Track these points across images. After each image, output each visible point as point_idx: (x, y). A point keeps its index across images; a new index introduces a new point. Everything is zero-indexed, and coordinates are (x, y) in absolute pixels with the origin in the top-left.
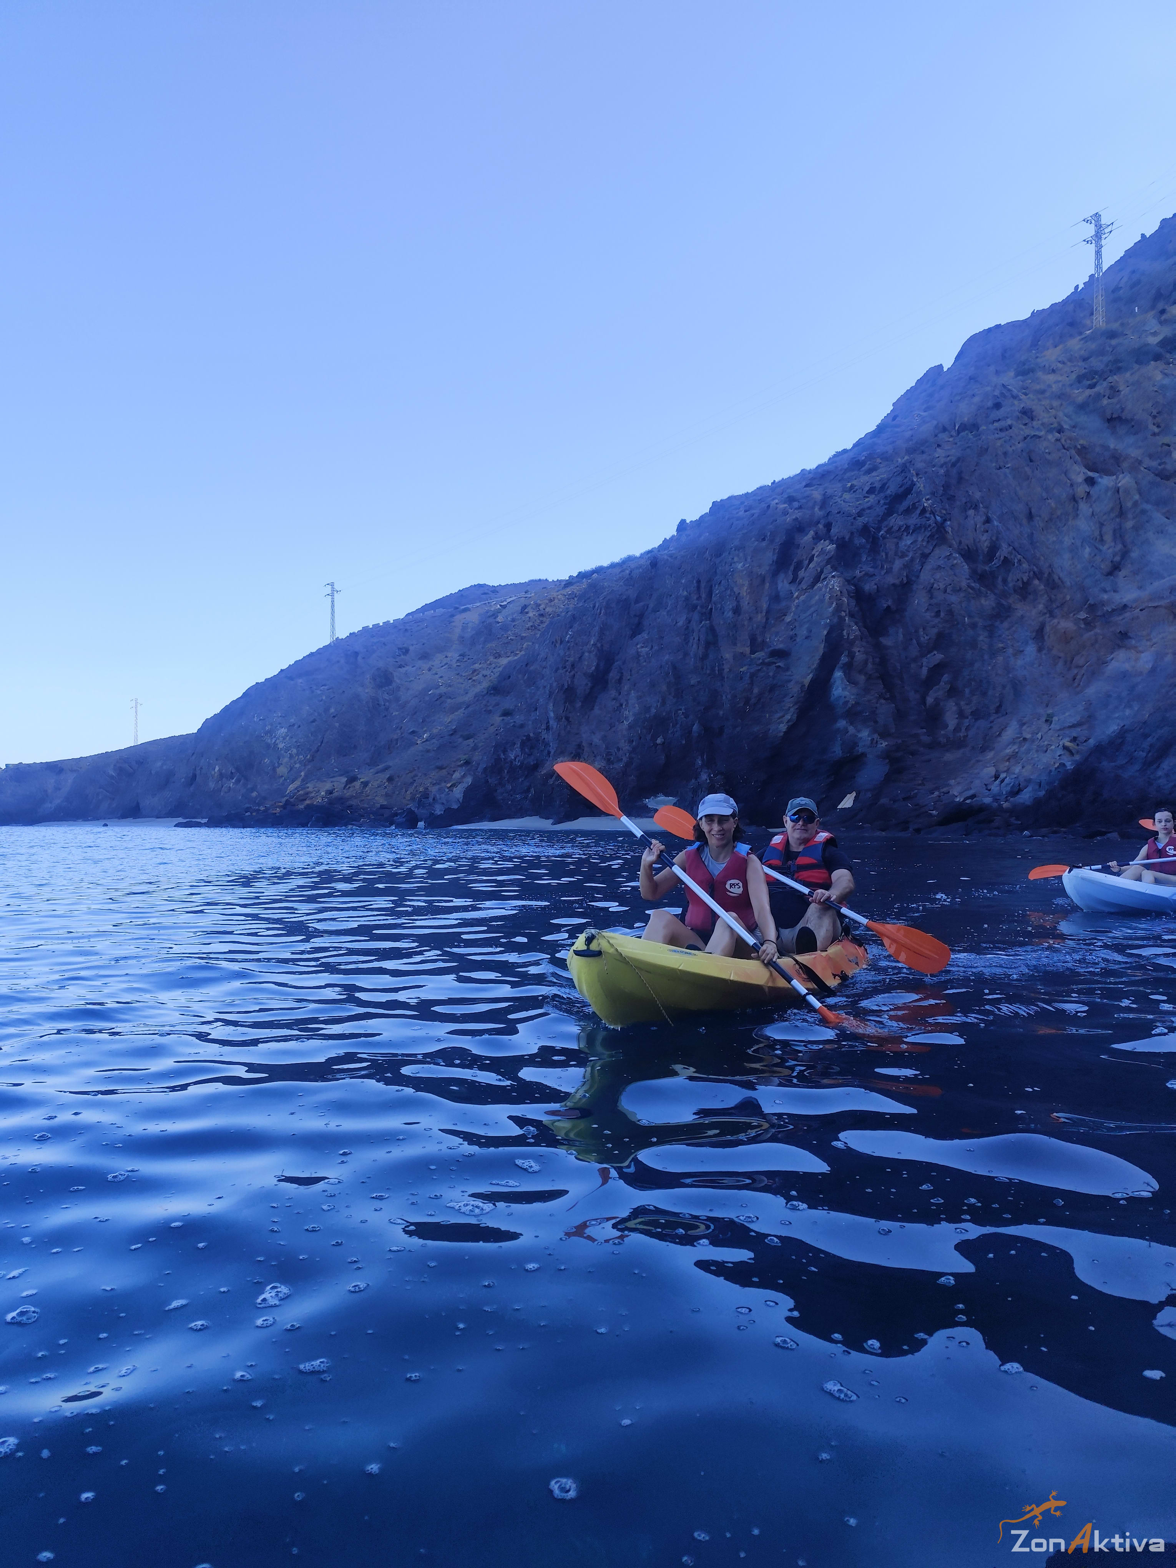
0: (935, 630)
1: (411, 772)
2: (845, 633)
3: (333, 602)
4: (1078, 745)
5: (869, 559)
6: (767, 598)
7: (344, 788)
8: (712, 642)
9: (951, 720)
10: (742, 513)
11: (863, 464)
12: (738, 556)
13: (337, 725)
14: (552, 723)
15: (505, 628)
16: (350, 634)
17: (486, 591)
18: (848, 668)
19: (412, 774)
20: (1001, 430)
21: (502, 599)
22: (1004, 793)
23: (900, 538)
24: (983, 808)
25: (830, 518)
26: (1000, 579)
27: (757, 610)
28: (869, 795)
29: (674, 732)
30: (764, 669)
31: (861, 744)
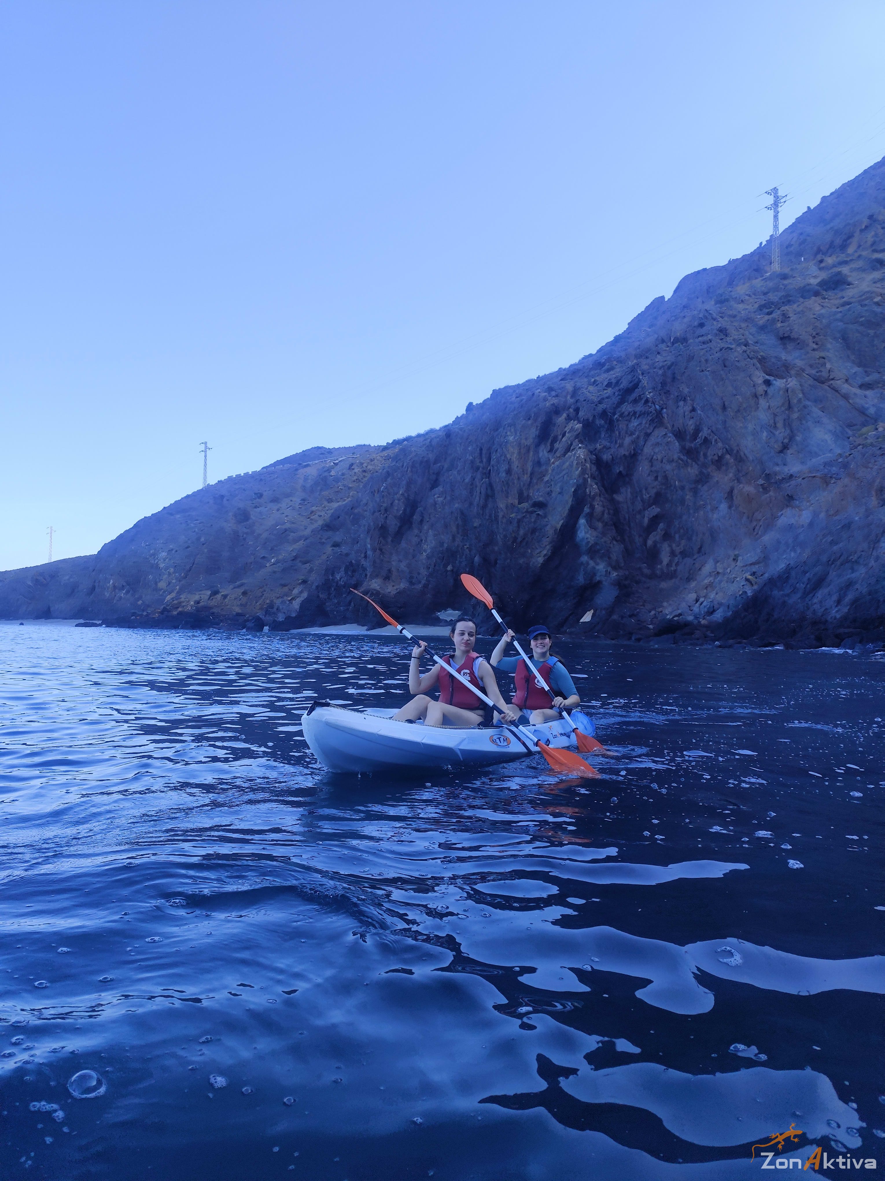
0: (655, 491)
1: (261, 588)
2: (588, 490)
3: (205, 456)
4: (756, 578)
5: (607, 436)
6: (531, 463)
7: (209, 599)
8: (490, 495)
9: (665, 558)
10: (514, 399)
11: (603, 365)
12: (510, 431)
13: (206, 550)
14: (369, 553)
15: (337, 480)
16: (219, 481)
17: (323, 452)
18: (590, 517)
19: (261, 590)
20: (704, 343)
21: (336, 458)
23: (630, 421)
24: (687, 624)
25: (579, 404)
26: (702, 453)
27: (524, 472)
28: (604, 612)
29: (460, 562)
30: (528, 516)
31: (598, 574)
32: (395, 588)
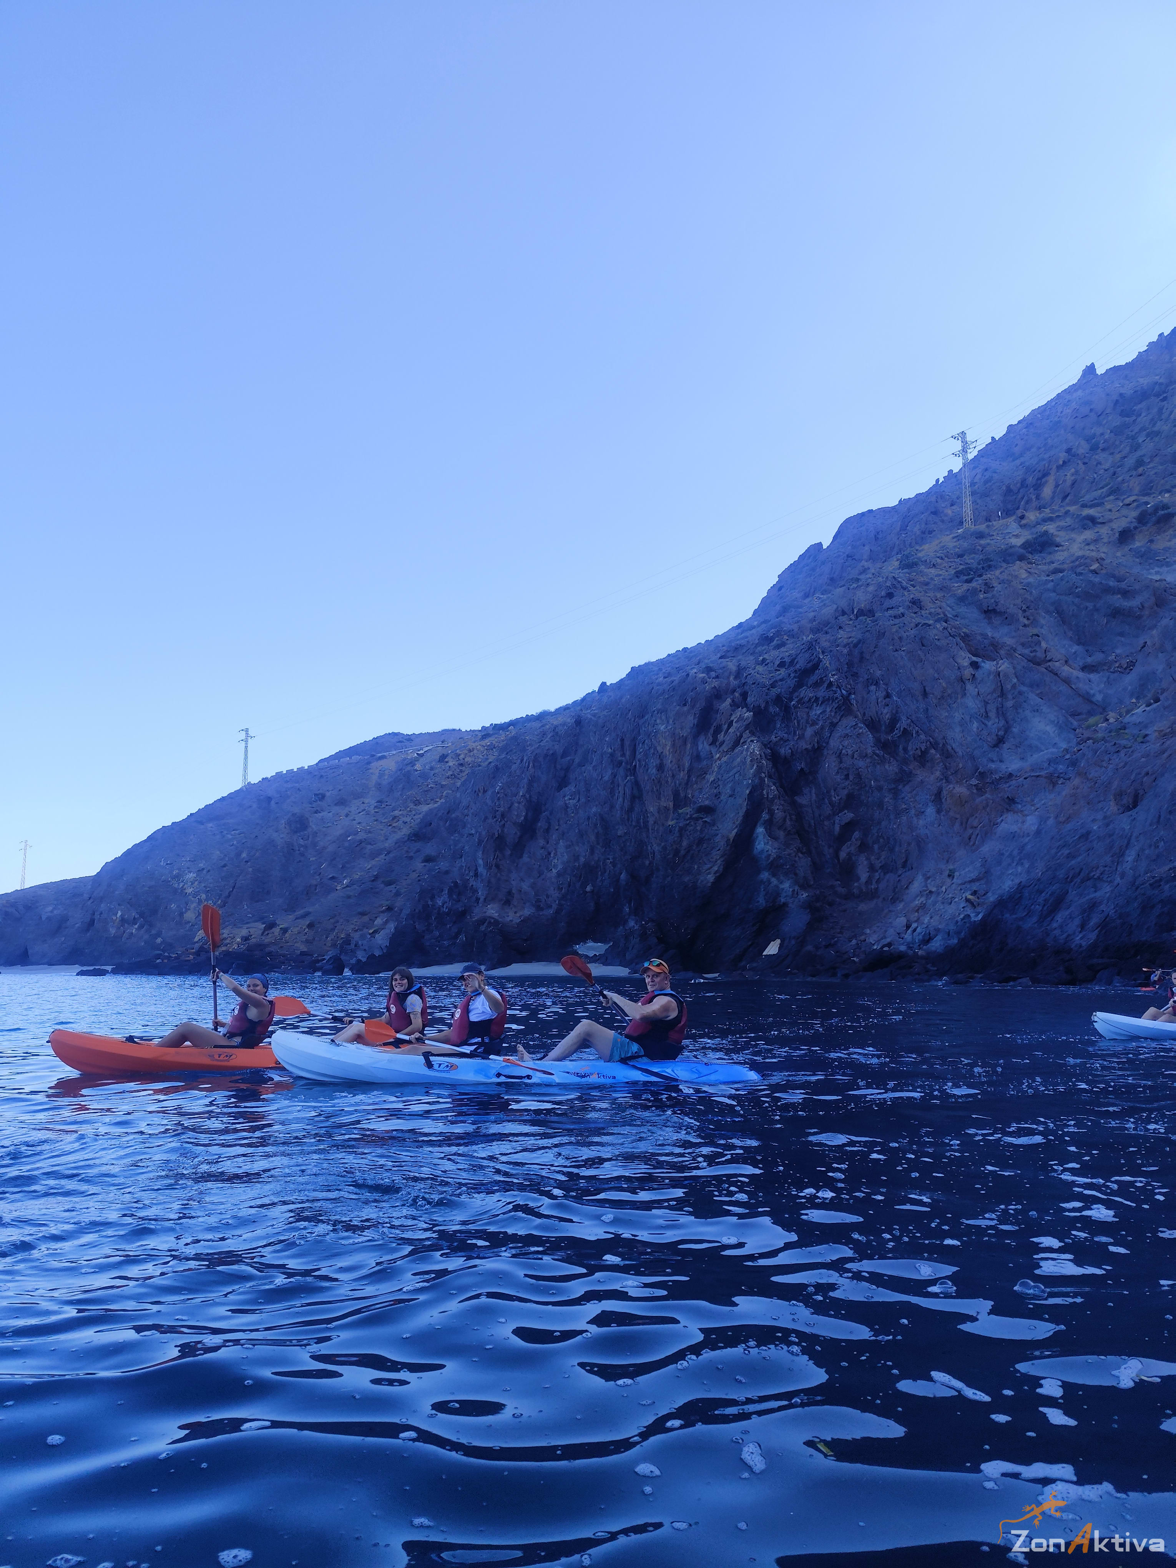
0: (846, 792)
1: (332, 918)
2: (765, 792)
3: (246, 747)
4: (978, 898)
5: (783, 726)
6: (689, 757)
7: (262, 934)
8: (637, 796)
9: (863, 874)
10: (661, 679)
11: (771, 640)
12: (661, 718)
13: (250, 869)
14: (481, 869)
15: (424, 776)
16: (263, 779)
17: (401, 739)
18: (769, 824)
19: (333, 921)
20: (895, 617)
21: (419, 748)
22: (917, 941)
23: (811, 708)
24: (901, 956)
25: (746, 688)
26: (901, 747)
27: (680, 768)
28: (793, 942)
29: (602, 881)
30: (692, 823)
31: (784, 894)
32: (518, 915)
